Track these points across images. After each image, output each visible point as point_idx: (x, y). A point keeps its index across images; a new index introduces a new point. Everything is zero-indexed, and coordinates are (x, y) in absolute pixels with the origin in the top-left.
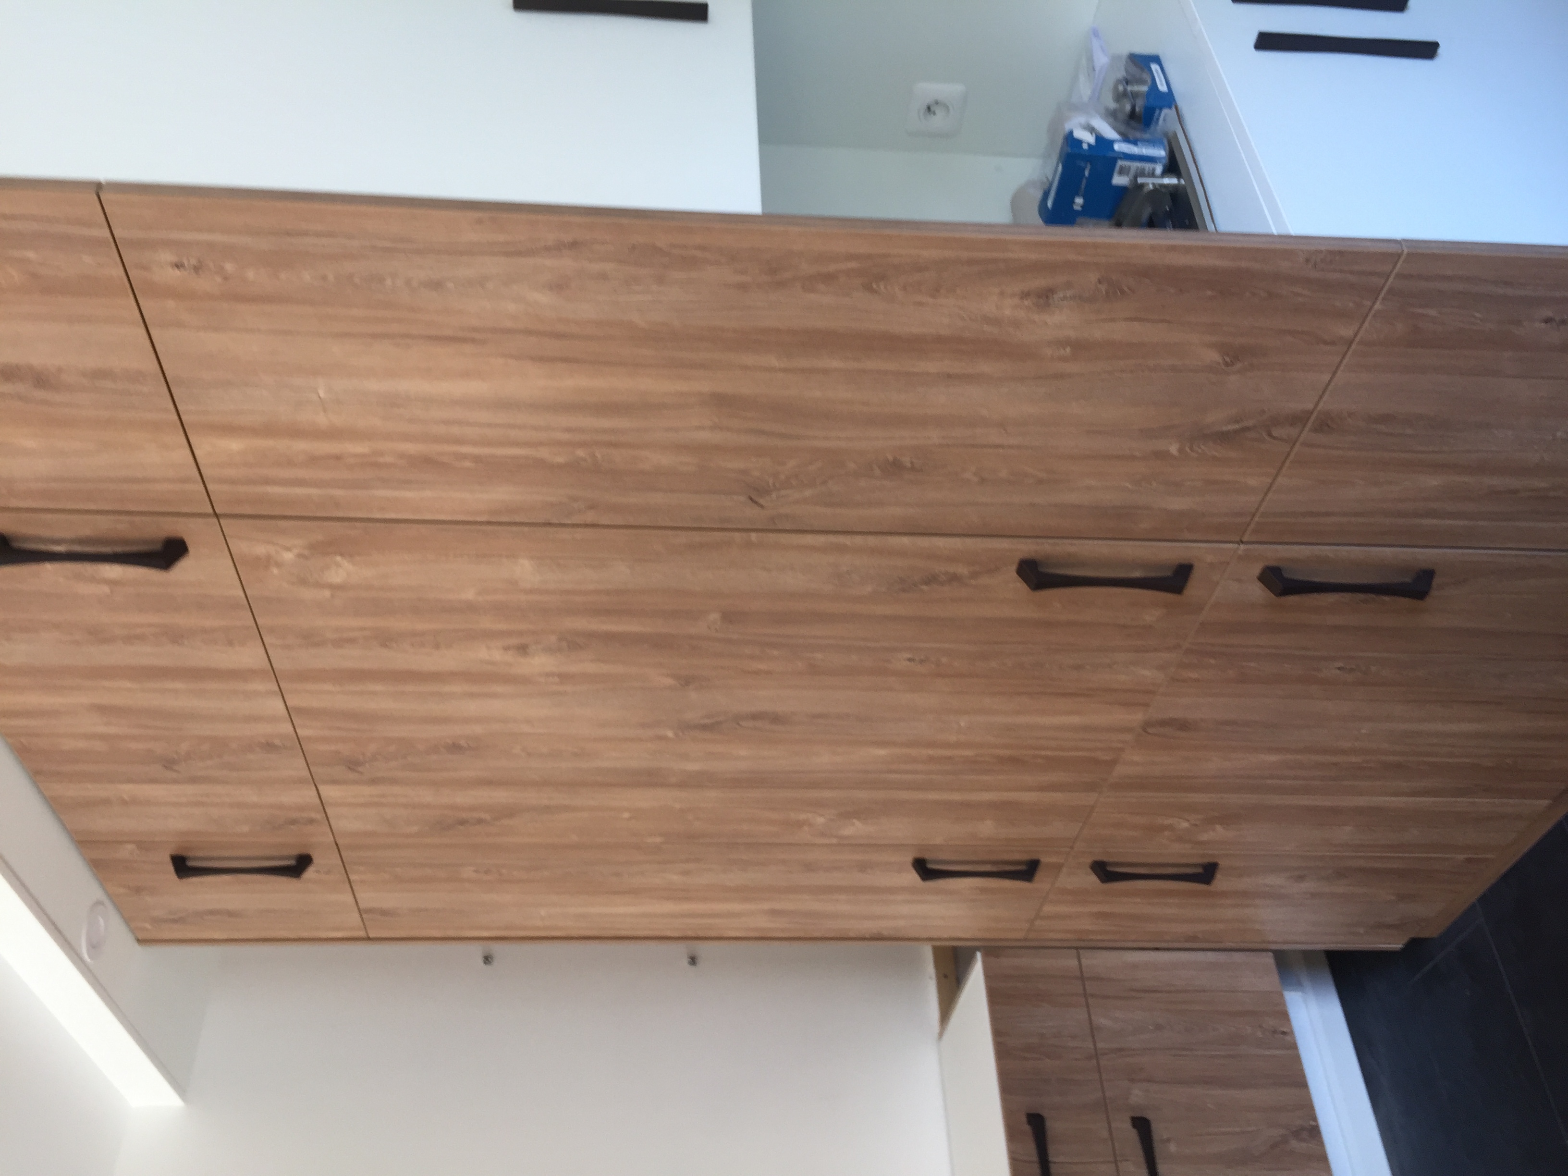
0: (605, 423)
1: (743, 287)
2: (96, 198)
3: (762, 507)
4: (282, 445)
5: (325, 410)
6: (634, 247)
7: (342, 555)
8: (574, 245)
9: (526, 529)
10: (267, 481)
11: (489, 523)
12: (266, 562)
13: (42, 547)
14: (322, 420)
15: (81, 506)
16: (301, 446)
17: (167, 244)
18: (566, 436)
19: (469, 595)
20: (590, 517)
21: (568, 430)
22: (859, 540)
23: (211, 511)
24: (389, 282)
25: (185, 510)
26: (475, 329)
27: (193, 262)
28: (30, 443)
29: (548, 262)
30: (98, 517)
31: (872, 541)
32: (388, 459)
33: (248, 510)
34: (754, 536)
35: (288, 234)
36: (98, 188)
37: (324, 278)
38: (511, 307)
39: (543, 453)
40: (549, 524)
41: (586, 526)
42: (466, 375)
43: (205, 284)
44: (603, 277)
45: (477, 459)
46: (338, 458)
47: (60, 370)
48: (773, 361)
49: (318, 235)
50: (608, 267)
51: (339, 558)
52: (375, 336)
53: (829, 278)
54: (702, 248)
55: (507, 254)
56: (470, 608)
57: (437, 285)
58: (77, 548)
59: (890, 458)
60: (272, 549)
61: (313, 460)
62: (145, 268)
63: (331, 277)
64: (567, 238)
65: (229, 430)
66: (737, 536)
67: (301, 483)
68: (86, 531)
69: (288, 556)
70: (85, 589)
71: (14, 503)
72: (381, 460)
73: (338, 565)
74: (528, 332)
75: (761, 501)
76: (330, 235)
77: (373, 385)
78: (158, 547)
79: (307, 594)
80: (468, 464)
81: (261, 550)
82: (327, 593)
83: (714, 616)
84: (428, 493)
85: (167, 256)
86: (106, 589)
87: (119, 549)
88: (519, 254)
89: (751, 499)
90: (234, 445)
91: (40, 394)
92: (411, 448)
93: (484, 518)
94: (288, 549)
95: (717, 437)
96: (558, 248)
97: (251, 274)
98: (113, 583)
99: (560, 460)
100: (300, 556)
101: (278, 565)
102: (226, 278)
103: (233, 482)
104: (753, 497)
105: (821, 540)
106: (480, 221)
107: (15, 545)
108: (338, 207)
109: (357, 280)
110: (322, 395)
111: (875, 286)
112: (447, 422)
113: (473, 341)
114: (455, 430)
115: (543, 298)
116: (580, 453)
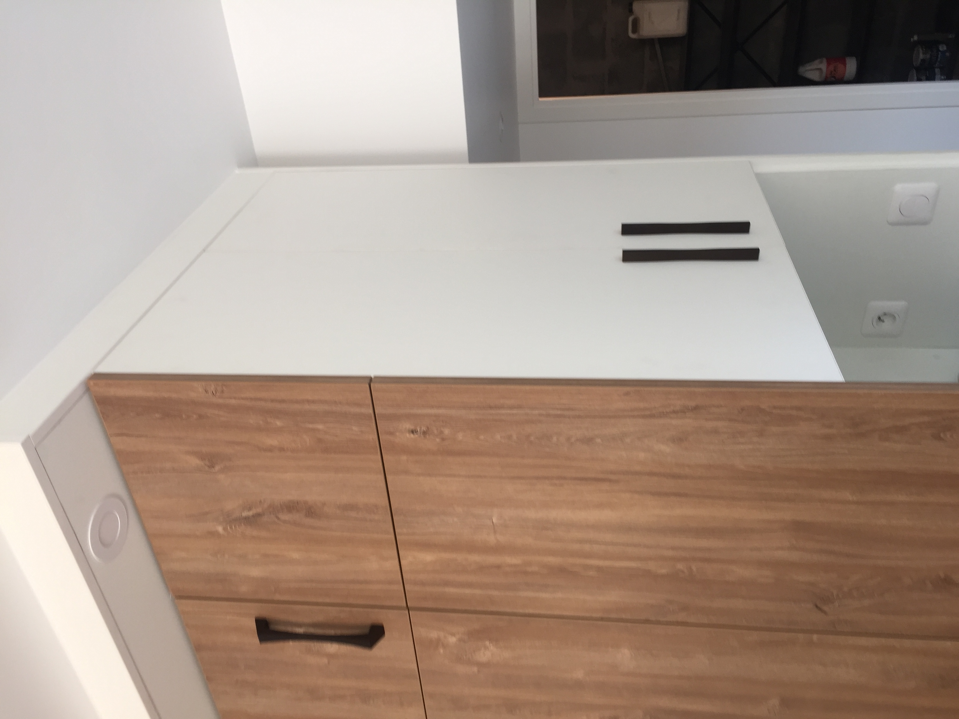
0: (704, 543)
1: (828, 438)
2: (368, 386)
3: (825, 613)
4: (460, 557)
5: (495, 532)
6: (743, 409)
7: (491, 640)
8: (696, 408)
9: (629, 625)
10: (447, 584)
11: (602, 619)
12: (437, 643)
13: (290, 629)
14: (492, 539)
15: (320, 600)
16: (475, 558)
17: (408, 417)
18: (670, 553)
19: (579, 674)
20: (682, 617)
21: (673, 548)
22: (907, 643)
23: (405, 605)
24: (555, 439)
25: (388, 603)
26: (612, 473)
27: (424, 429)
28: (296, 555)
29: (674, 422)
30: (330, 608)
31: (920, 644)
32: (535, 569)
33: (429, 604)
34: (815, 637)
35: (491, 407)
36: (370, 380)
37: (510, 437)
38: (642, 456)
39: (652, 566)
40: (647, 621)
41: (678, 623)
42: (600, 506)
43: (430, 443)
44: (715, 432)
45: (599, 569)
46: (498, 567)
47: (324, 504)
48: (847, 495)
49: (511, 407)
50: (720, 424)
51: (487, 643)
52: (538, 478)
53: (901, 430)
54: (798, 409)
55: (644, 417)
56: (579, 685)
57: (588, 441)
58: (312, 630)
59: (942, 575)
60: (442, 634)
61: (481, 569)
62: (391, 433)
63: (515, 437)
64: (692, 404)
65: (427, 546)
66: (801, 636)
67: (470, 585)
68: (320, 618)
69: (452, 640)
70: (312, 660)
71: (278, 597)
72: (529, 569)
73: (486, 648)
74: (651, 474)
75: (825, 608)
76: (520, 407)
77: (532, 514)
78: (366, 631)
79: (461, 669)
80: (592, 573)
81: (434, 634)
82: (475, 669)
83: (775, 702)
84: (559, 595)
85: (408, 425)
86: (325, 660)
87: (339, 632)
88: (652, 416)
89: (817, 606)
90: (428, 557)
91: (309, 521)
92: (552, 560)
93: (599, 615)
94: (453, 635)
95: (794, 556)
96: (683, 411)
97: (460, 436)
98: (331, 656)
99: (664, 571)
100: (460, 640)
101: (444, 646)
102: (443, 439)
103: (423, 584)
104: (819, 605)
105: (874, 641)
106: (627, 394)
107: (273, 627)
108: (527, 388)
109: (532, 438)
110: (495, 520)
111: (942, 435)
112: (581, 541)
113: (610, 481)
114: (587, 547)
115: (666, 448)
116: (680, 566)
